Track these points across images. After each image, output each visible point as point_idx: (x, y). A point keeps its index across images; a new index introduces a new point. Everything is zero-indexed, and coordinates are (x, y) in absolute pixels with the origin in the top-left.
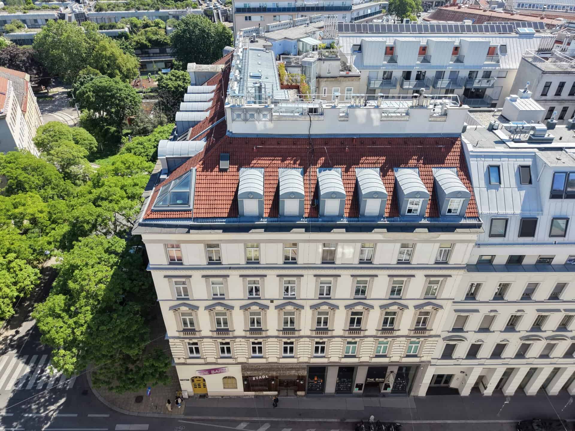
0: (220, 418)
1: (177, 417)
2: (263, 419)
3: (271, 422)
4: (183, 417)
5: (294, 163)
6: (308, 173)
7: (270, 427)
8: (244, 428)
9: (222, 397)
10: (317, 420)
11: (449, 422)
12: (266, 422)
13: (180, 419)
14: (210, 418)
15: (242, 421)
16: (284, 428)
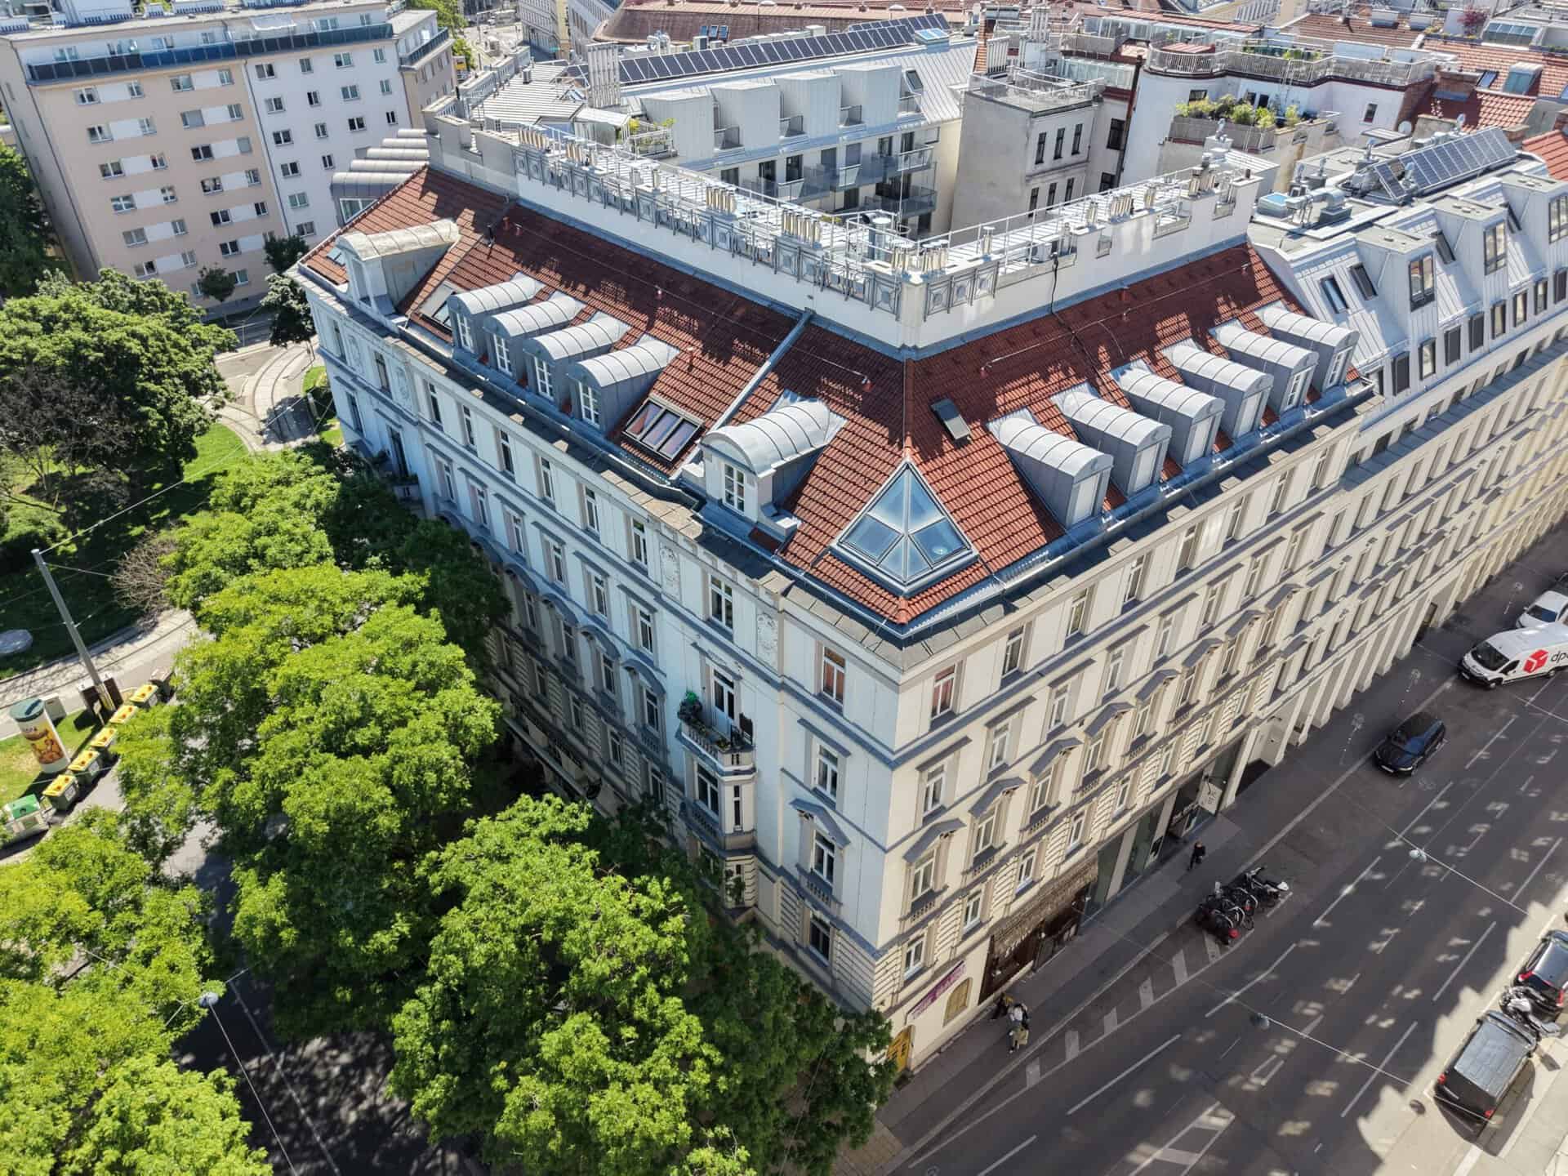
0: (981, 1093)
1: (898, 1163)
2: (1054, 1030)
3: (1073, 1025)
4: (908, 1153)
5: (1068, 377)
6: (1102, 388)
7: (1081, 1035)
8: (1042, 1073)
9: (939, 1051)
10: (1136, 960)
11: (1300, 818)
12: (1061, 1034)
13: (910, 1160)
14: (961, 1109)
15: (1023, 1066)
16: (1101, 1017)
